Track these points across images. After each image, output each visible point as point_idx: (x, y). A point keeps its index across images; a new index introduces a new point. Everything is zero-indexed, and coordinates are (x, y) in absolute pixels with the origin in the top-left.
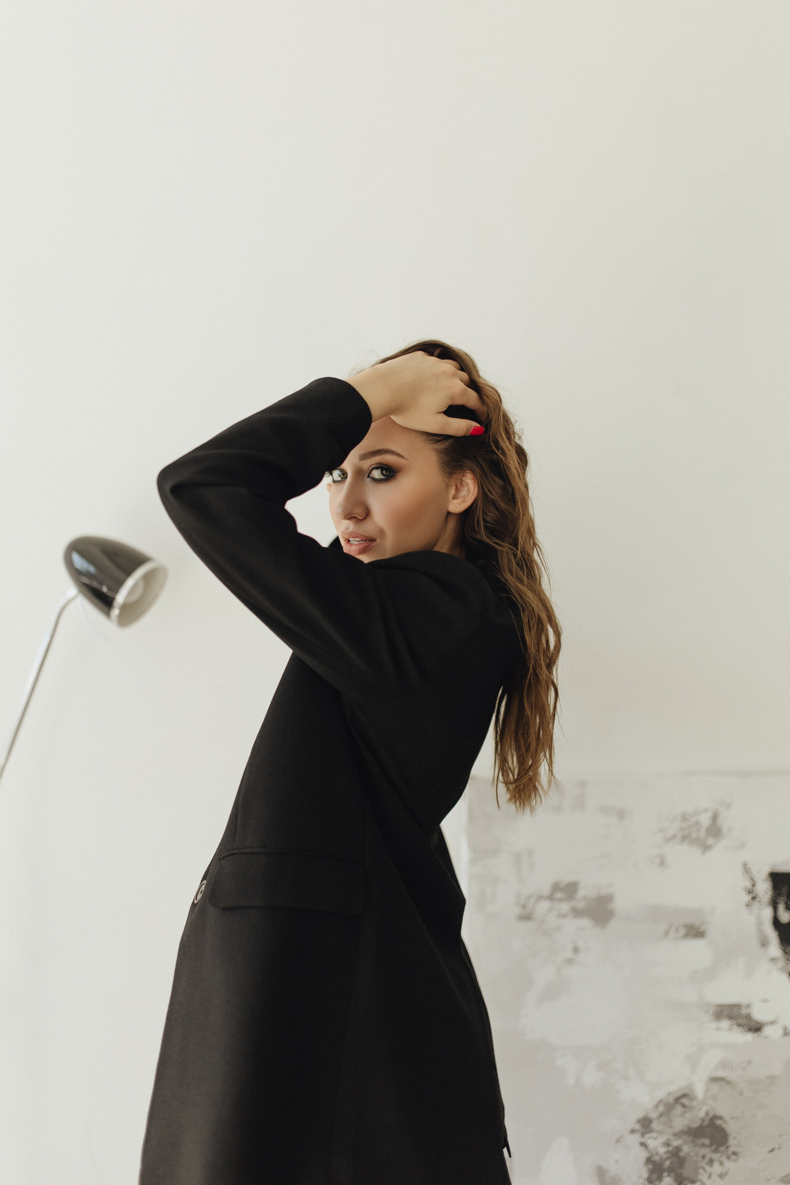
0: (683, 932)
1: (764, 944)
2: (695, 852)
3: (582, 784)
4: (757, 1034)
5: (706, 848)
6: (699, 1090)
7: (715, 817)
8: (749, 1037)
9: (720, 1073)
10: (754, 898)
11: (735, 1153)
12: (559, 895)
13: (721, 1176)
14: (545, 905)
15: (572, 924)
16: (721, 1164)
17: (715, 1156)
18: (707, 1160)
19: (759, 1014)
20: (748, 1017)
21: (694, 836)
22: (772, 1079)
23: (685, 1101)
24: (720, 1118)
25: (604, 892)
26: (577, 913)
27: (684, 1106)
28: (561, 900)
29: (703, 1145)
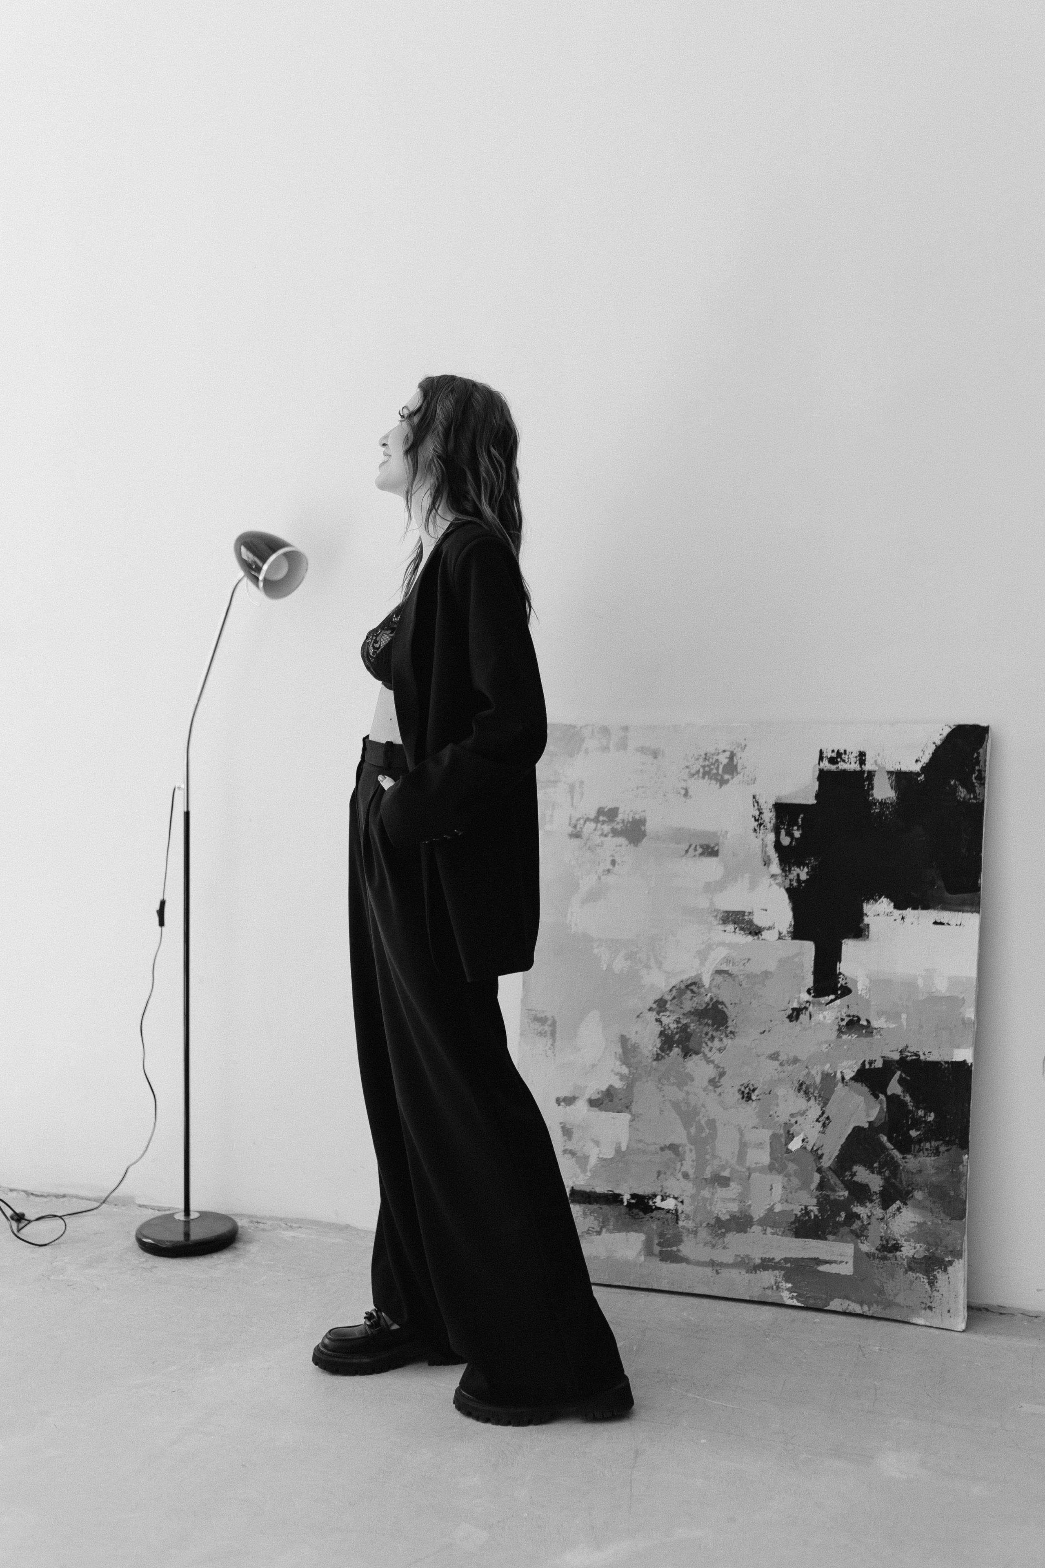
0: (700, 850)
1: (767, 863)
2: (714, 785)
3: (626, 729)
4: (756, 937)
5: (723, 782)
6: (706, 980)
7: (732, 756)
8: (750, 938)
9: (724, 967)
10: (760, 825)
11: (731, 1032)
12: (601, 818)
13: (720, 1050)
14: (591, 825)
15: (612, 842)
16: (721, 1040)
17: (714, 1034)
18: (709, 1036)
19: (759, 920)
20: (750, 922)
21: (715, 771)
22: (767, 974)
23: (694, 988)
24: (722, 1003)
25: (637, 817)
26: (615, 833)
27: (693, 992)
28: (604, 822)
29: (707, 1024)
